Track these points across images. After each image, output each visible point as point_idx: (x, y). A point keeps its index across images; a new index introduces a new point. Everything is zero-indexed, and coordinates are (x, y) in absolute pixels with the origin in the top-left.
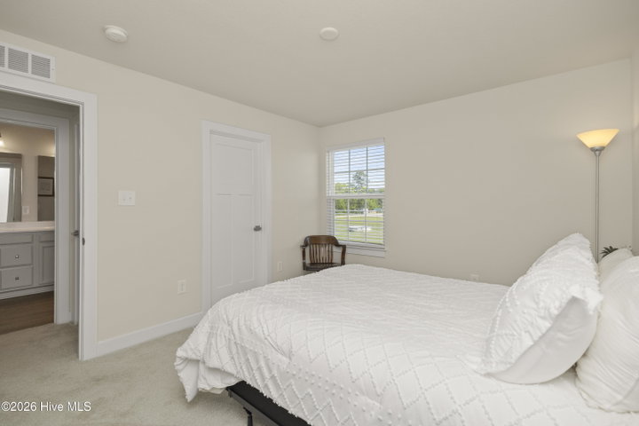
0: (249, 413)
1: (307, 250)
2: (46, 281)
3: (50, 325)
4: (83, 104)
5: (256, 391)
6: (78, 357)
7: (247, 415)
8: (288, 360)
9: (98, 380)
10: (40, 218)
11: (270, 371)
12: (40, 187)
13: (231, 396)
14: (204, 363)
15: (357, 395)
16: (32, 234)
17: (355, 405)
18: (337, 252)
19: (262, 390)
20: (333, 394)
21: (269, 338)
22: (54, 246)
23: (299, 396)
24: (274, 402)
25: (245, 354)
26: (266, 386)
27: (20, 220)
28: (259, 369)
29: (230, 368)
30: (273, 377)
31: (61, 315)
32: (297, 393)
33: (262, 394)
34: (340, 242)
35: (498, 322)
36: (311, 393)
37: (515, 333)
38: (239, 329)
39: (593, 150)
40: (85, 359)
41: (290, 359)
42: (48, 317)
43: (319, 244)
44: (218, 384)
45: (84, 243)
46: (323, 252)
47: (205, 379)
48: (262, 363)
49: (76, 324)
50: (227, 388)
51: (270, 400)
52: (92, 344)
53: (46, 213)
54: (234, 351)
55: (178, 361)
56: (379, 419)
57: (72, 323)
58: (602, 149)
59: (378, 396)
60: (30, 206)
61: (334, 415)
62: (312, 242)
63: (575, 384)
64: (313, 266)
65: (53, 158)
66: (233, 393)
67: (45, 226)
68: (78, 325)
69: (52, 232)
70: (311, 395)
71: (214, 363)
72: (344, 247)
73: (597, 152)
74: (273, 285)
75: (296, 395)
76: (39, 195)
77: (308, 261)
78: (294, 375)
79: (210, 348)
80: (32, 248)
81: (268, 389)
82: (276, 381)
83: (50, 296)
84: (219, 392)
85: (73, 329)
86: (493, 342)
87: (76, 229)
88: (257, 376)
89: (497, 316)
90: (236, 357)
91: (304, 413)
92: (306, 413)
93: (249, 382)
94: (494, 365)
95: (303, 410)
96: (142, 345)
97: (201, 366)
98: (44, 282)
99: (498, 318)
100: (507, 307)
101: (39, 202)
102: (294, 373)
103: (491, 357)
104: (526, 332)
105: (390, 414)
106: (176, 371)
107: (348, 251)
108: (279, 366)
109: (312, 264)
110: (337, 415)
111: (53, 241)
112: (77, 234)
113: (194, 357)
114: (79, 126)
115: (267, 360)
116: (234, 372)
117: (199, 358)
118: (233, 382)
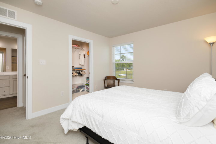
0: (87, 138)
1: (106, 81)
2: (15, 92)
3: (16, 107)
4: (27, 28)
5: (90, 130)
6: (26, 118)
7: (86, 139)
8: (102, 118)
9: (33, 126)
10: (13, 71)
11: (95, 122)
12: (12, 60)
13: (80, 132)
14: (71, 120)
15: (128, 131)
16: (10, 76)
17: (128, 135)
18: (116, 82)
19: (92, 129)
20: (119, 131)
21: (94, 110)
22: (17, 80)
23: (106, 132)
24: (97, 134)
25: (86, 116)
26: (94, 128)
27: (6, 71)
28: (91, 122)
29: (80, 122)
30: (96, 125)
31: (20, 104)
32: (105, 130)
33: (92, 131)
34: (117, 78)
35: (183, 104)
36: (111, 130)
37: (191, 107)
38: (83, 107)
39: (210, 44)
40: (28, 119)
41: (103, 118)
42: (16, 105)
43: (110, 79)
44: (76, 127)
45: (27, 78)
46: (111, 82)
47: (71, 126)
48: (92, 120)
49: (25, 107)
50: (79, 129)
51: (95, 133)
52: (30, 114)
53: (14, 69)
54: (82, 115)
55: (61, 120)
56: (138, 140)
57: (24, 106)
58: (213, 43)
59: (137, 131)
60: (9, 66)
61: (120, 138)
62: (107, 78)
63: (214, 126)
64: (108, 87)
65: (17, 49)
66: (81, 131)
67: (14, 73)
68: (25, 108)
69: (17, 75)
70: (111, 131)
71: (75, 120)
72: (119, 80)
73: (212, 44)
74: (95, 92)
75: (105, 131)
76: (12, 63)
77: (106, 85)
78: (104, 124)
79: (73, 114)
80: (10, 81)
81: (95, 129)
82: (98, 126)
83: (16, 98)
84: (76, 130)
85: (24, 109)
86: (181, 111)
87: (25, 73)
88: (91, 125)
89: (183, 101)
90: (82, 118)
91: (108, 138)
92: (109, 138)
93: (87, 127)
94: (182, 119)
95: (108, 136)
96: (48, 114)
97: (70, 121)
98: (14, 93)
99: (183, 102)
100: (186, 98)
101: (12, 65)
102: (104, 123)
103: (181, 116)
104: (195, 106)
105: (142, 138)
106: (61, 124)
107: (120, 81)
108: (98, 120)
109: (107, 86)
110: (121, 138)
111: (17, 78)
112: (25, 75)
113: (67, 118)
114: (25, 37)
115: (94, 118)
116: (82, 123)
117: (69, 118)
118: (81, 127)
